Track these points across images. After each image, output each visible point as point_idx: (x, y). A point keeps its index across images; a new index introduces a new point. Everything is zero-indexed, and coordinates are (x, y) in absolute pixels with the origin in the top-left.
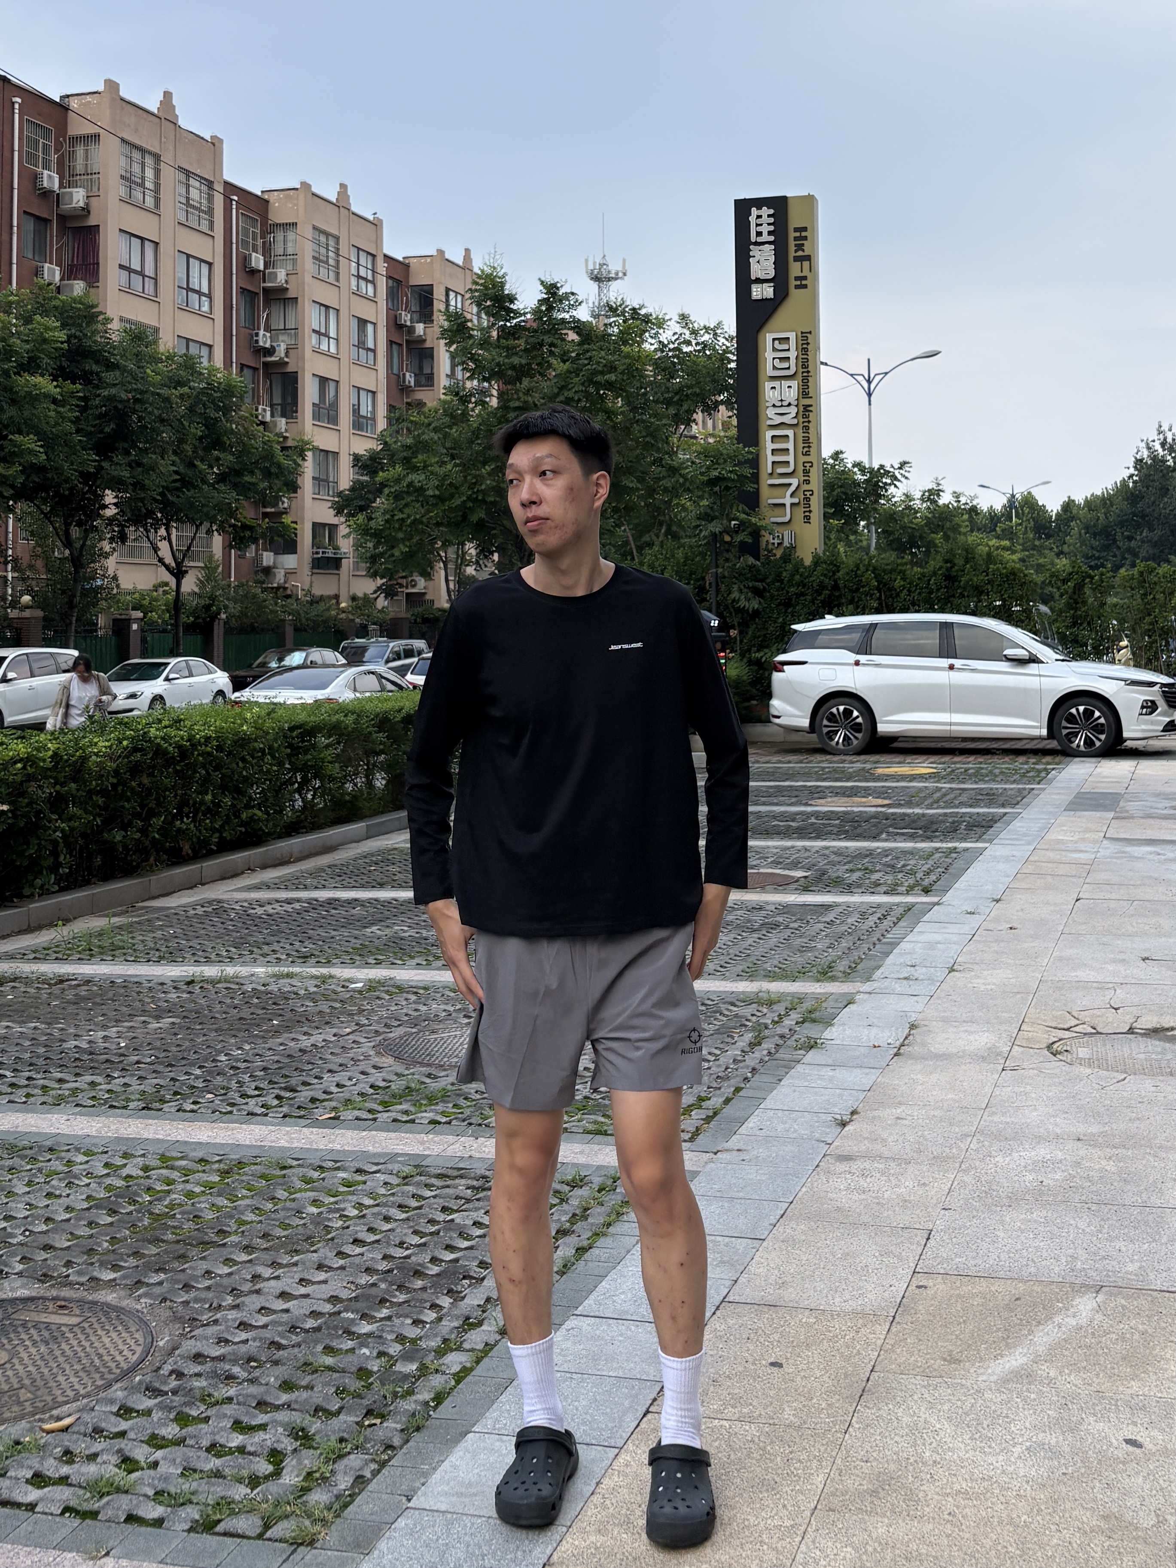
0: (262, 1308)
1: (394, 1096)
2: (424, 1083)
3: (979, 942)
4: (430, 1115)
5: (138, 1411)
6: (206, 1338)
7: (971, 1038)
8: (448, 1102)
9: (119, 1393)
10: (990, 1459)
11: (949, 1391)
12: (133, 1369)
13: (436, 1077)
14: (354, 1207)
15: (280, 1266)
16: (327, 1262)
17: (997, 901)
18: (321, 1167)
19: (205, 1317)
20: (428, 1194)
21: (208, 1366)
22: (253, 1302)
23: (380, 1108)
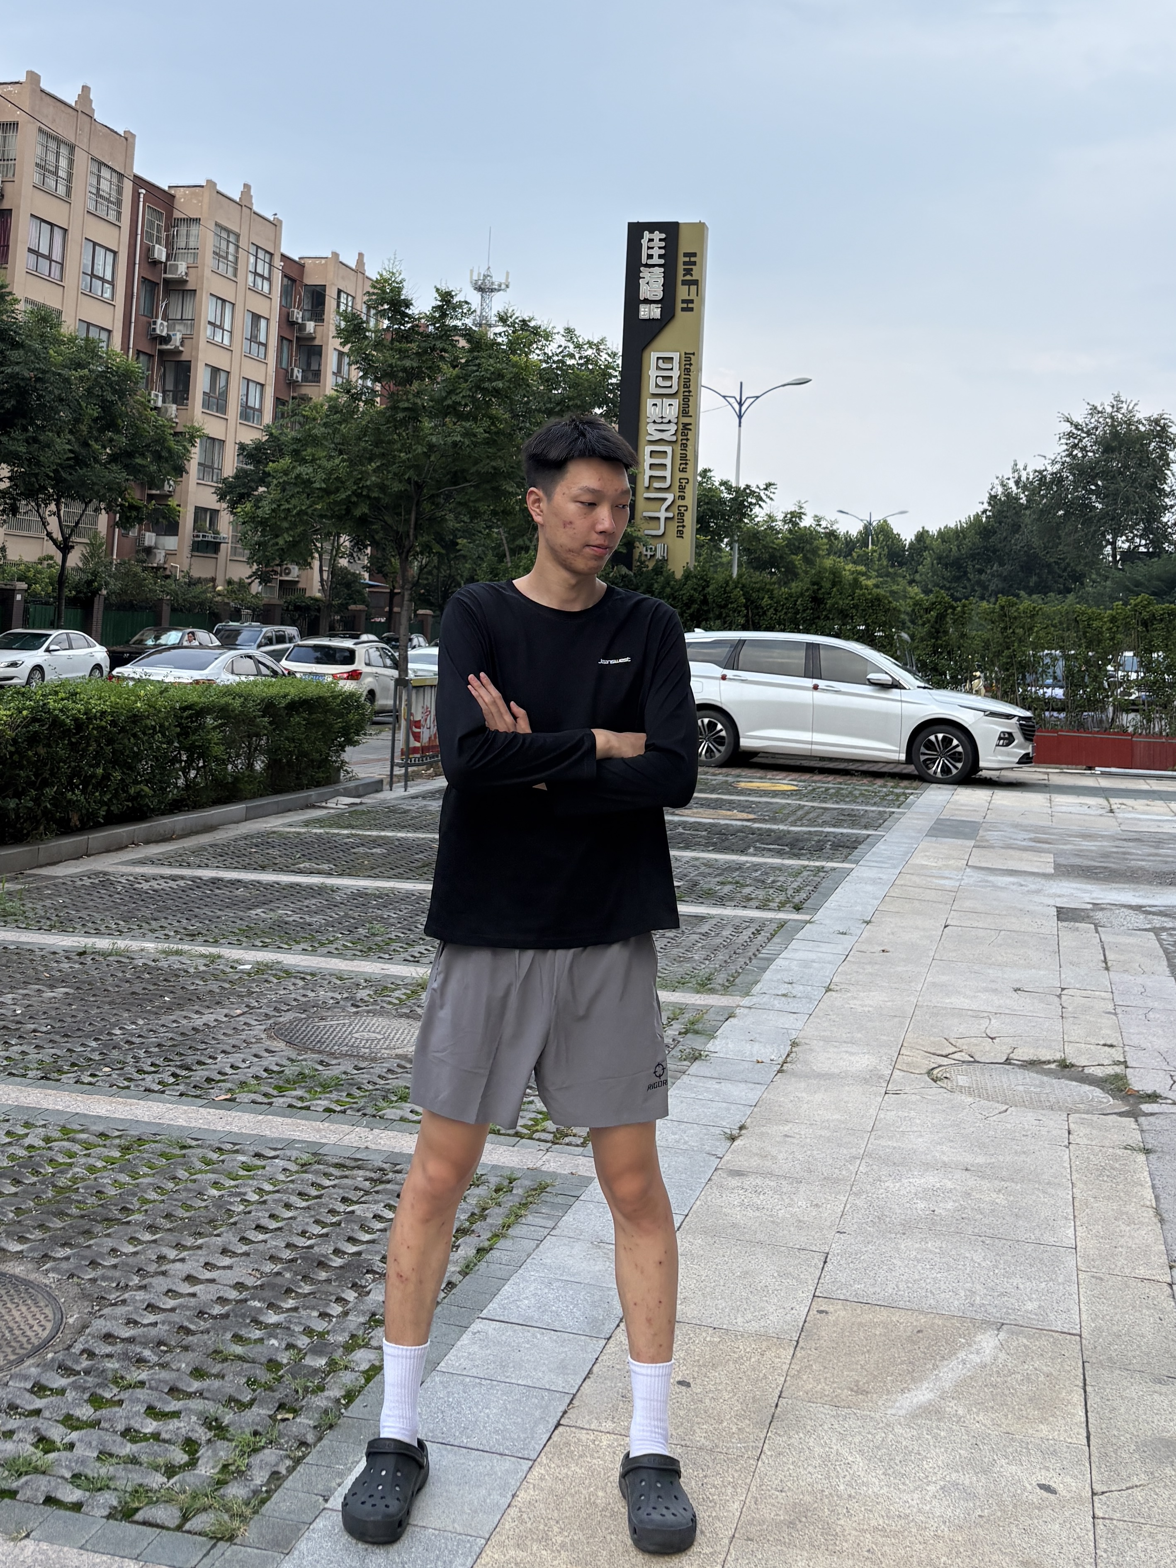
0: (169, 1291)
1: (288, 1081)
2: (317, 1070)
3: (853, 963)
4: (325, 1103)
5: (51, 1390)
6: (116, 1318)
7: (852, 1058)
8: (342, 1091)
9: (33, 1369)
10: (905, 1497)
11: (859, 1423)
12: (45, 1345)
13: (328, 1065)
14: (254, 1192)
15: (185, 1248)
16: (231, 1248)
17: (868, 923)
18: (220, 1149)
19: (113, 1296)
20: (327, 1183)
21: (119, 1348)
22: (160, 1284)
23: (275, 1093)
